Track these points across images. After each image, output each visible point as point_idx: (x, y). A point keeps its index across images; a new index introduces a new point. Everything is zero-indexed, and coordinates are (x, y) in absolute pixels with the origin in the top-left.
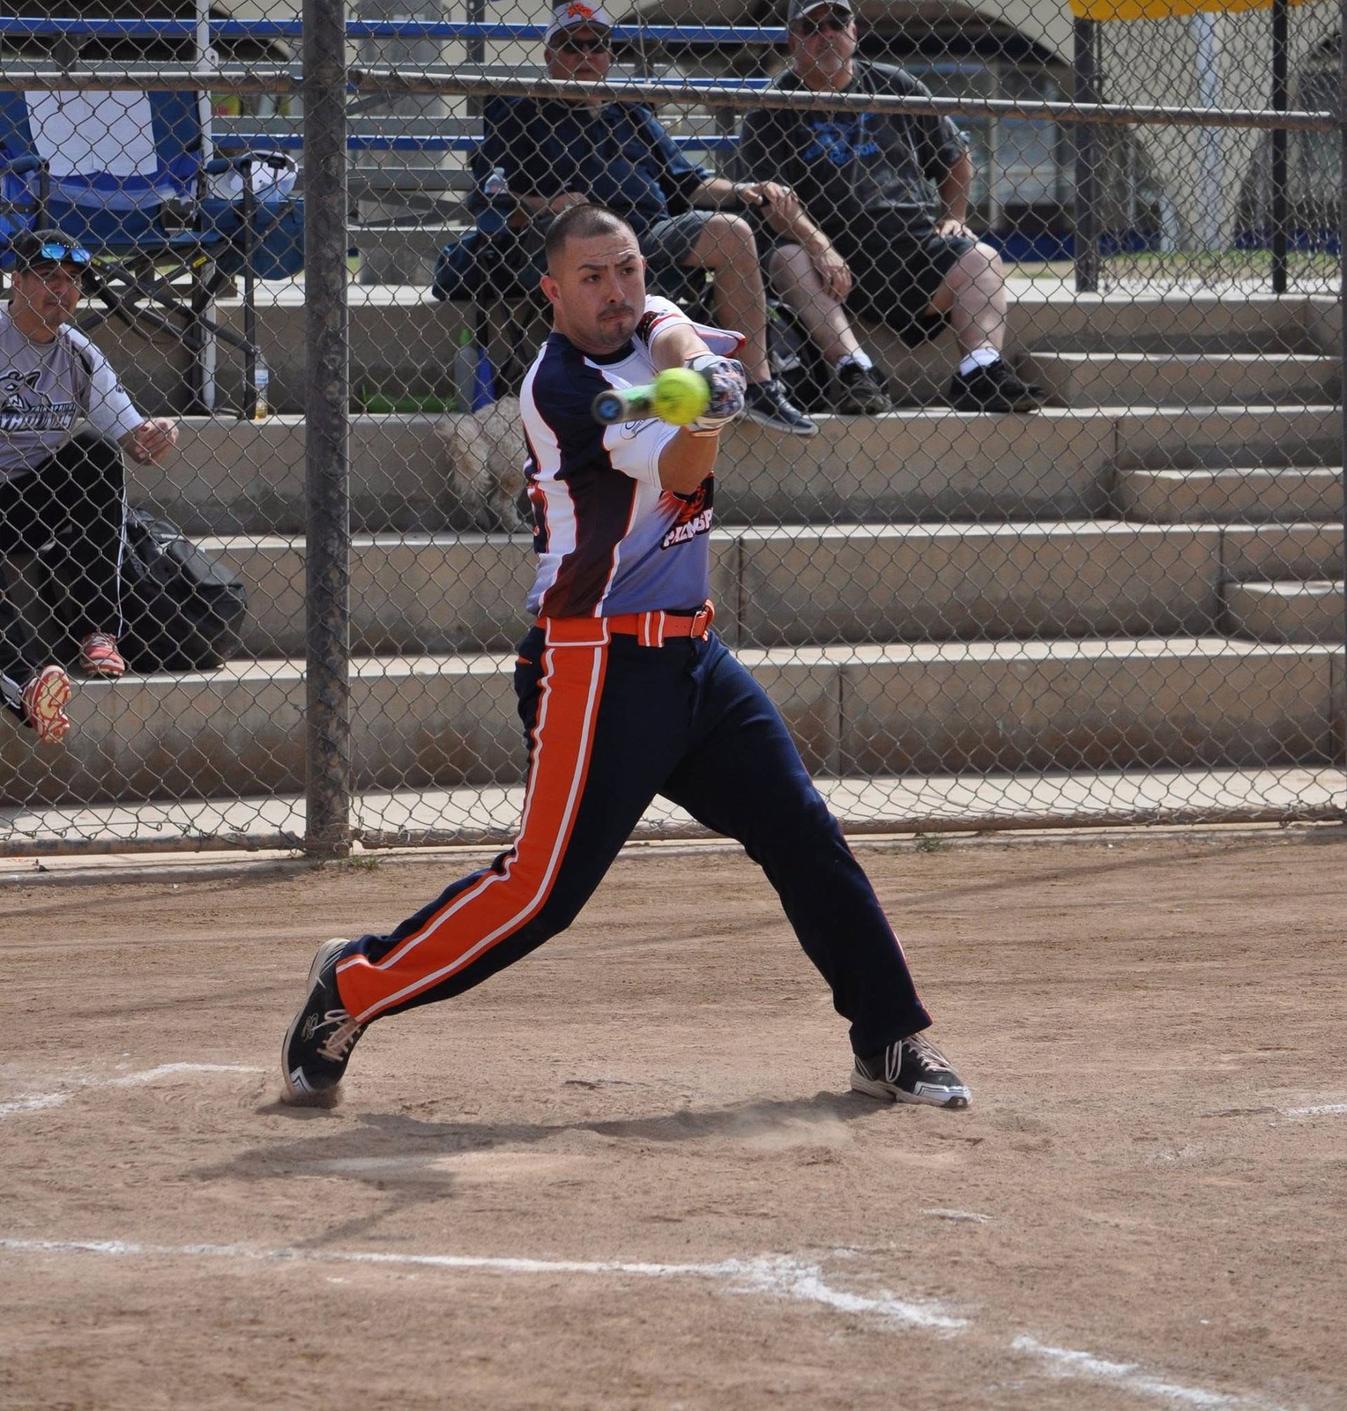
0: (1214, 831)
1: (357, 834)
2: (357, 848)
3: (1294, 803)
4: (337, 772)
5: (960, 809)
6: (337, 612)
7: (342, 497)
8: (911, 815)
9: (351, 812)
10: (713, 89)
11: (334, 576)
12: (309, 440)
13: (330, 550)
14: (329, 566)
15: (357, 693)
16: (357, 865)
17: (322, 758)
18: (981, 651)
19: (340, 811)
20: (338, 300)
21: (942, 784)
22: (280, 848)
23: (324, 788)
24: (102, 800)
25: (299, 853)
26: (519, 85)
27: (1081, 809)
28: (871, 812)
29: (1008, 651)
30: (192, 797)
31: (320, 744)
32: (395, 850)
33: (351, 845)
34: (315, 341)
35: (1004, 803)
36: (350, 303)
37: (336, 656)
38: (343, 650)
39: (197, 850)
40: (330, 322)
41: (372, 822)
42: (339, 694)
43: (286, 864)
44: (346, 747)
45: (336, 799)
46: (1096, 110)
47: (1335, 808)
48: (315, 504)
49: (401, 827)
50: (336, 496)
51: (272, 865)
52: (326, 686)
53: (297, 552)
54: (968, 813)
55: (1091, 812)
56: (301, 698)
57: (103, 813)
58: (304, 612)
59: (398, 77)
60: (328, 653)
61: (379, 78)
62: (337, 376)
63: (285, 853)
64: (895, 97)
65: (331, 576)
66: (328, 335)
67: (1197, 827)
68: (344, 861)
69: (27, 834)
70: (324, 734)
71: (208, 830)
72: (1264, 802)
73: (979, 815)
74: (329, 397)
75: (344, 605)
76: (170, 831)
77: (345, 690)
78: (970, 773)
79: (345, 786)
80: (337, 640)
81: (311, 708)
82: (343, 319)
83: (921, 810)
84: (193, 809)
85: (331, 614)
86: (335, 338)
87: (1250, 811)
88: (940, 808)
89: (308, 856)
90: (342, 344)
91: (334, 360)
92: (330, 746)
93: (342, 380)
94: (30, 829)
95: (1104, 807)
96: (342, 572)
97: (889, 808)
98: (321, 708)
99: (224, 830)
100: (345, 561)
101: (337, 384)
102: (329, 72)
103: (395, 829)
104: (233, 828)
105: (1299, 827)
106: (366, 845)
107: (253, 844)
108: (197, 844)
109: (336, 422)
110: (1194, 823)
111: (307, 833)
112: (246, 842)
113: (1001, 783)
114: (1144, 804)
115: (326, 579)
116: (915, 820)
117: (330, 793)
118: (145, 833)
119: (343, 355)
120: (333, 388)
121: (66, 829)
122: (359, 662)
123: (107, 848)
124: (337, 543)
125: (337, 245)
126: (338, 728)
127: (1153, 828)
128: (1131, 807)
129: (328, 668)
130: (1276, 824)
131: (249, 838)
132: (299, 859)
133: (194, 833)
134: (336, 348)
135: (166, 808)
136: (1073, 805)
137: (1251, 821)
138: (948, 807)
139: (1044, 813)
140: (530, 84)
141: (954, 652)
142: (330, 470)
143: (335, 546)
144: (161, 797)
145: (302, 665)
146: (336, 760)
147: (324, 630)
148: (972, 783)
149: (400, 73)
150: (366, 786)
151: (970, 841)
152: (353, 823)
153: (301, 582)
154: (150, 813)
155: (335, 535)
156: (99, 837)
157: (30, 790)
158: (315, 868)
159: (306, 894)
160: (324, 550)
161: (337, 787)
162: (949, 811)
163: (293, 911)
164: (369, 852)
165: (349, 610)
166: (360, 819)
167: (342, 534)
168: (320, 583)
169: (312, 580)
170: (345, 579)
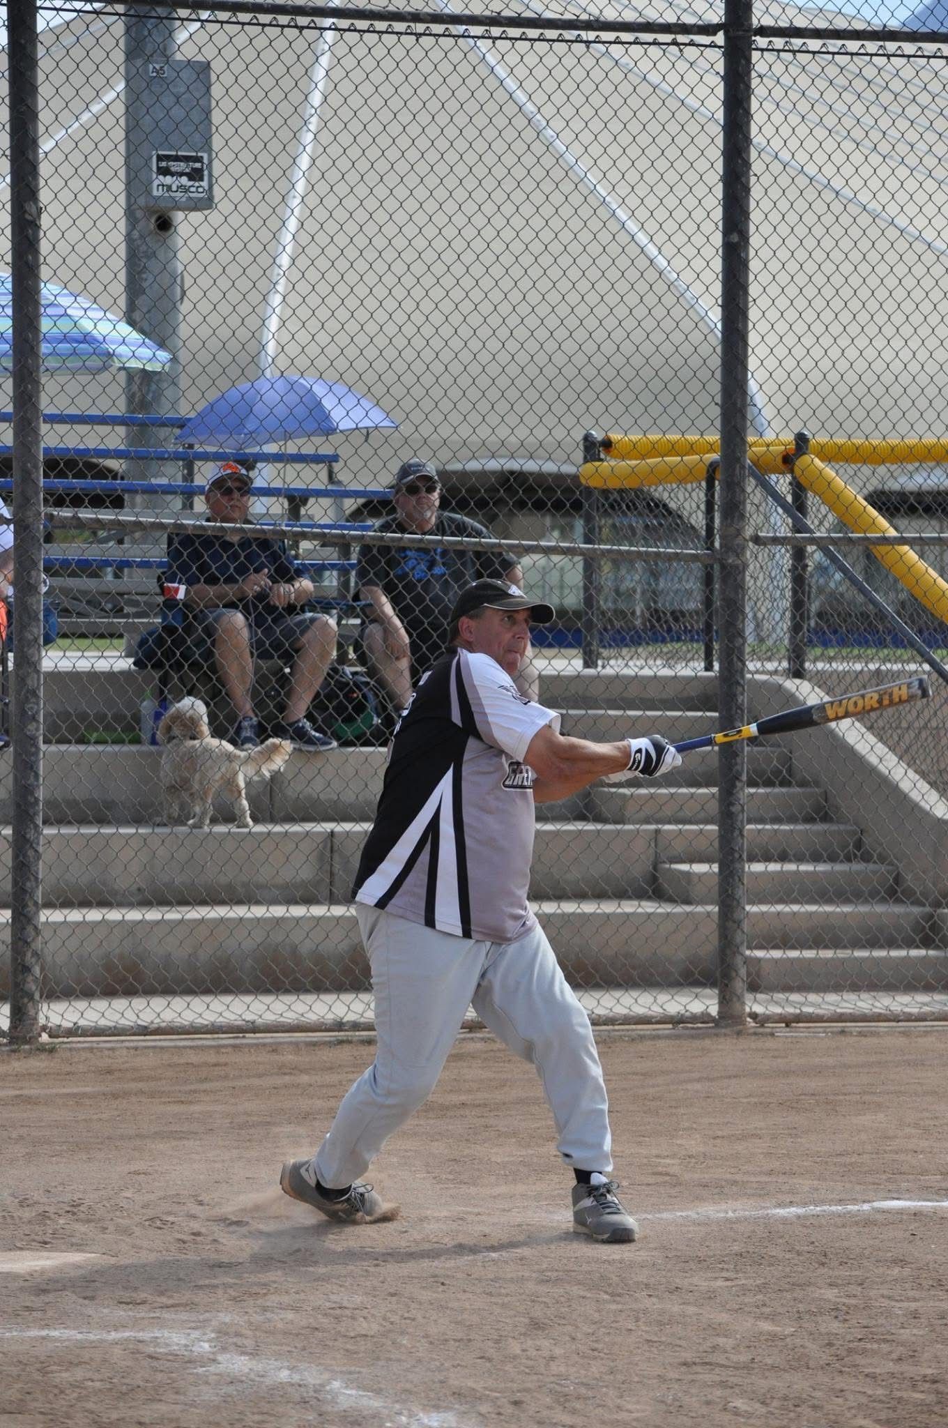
0: (628, 1030)
1: (44, 1028)
2: (45, 1037)
3: (683, 1012)
4: (31, 986)
6: (32, 878)
7: (37, 800)
9: (40, 1013)
11: (31, 853)
12: (15, 762)
13: (28, 836)
14: (28, 846)
15: (47, 934)
16: (43, 1049)
17: (21, 977)
19: (32, 1012)
20: (35, 667)
23: (22, 997)
25: (5, 1041)
31: (20, 968)
32: (70, 1039)
33: (40, 1036)
34: (19, 695)
36: (43, 670)
37: (31, 908)
38: (36, 903)
40: (29, 682)
41: (55, 1020)
42: (33, 933)
44: (37, 970)
45: (30, 1004)
47: (709, 1015)
48: (18, 806)
49: (75, 1024)
50: (33, 800)
52: (23, 928)
56: (7, 935)
58: (10, 878)
59: (79, 518)
60: (25, 906)
61: (66, 518)
62: (34, 718)
64: (399, 535)
65: (29, 853)
66: (28, 691)
67: (617, 1027)
68: (34, 1046)
70: (23, 960)
72: (662, 1011)
74: (28, 733)
75: (37, 873)
77: (37, 930)
79: (37, 996)
80: (31, 897)
81: (13, 943)
82: (39, 679)
85: (28, 879)
86: (34, 693)
87: (653, 1017)
89: (10, 1043)
90: (37, 697)
91: (32, 708)
92: (26, 969)
93: (38, 722)
96: (36, 851)
98: (20, 943)
100: (38, 844)
101: (34, 724)
102: (29, 513)
103: (71, 1025)
105: (685, 1028)
106: (50, 1036)
109: (33, 749)
110: (613, 1025)
111: (10, 1029)
115: (25, 856)
117: (26, 1000)
119: (38, 704)
120: (31, 727)
122: (48, 912)
124: (33, 831)
125: (35, 630)
126: (32, 956)
129: (25, 916)
130: (670, 1026)
132: (6, 1045)
134: (33, 700)
137: (652, 1023)
140: (170, 524)
142: (29, 782)
143: (31, 835)
145: (8, 913)
146: (30, 978)
147: (24, 891)
149: (80, 515)
150: (51, 996)
151: (462, 1036)
152: (42, 1021)
153: (8, 857)
155: (32, 826)
158: (13, 1051)
160: (24, 837)
161: (31, 997)
164: (52, 1040)
165: (40, 876)
166: (47, 1018)
167: (36, 826)
168: (21, 858)
169: (16, 857)
170: (38, 856)
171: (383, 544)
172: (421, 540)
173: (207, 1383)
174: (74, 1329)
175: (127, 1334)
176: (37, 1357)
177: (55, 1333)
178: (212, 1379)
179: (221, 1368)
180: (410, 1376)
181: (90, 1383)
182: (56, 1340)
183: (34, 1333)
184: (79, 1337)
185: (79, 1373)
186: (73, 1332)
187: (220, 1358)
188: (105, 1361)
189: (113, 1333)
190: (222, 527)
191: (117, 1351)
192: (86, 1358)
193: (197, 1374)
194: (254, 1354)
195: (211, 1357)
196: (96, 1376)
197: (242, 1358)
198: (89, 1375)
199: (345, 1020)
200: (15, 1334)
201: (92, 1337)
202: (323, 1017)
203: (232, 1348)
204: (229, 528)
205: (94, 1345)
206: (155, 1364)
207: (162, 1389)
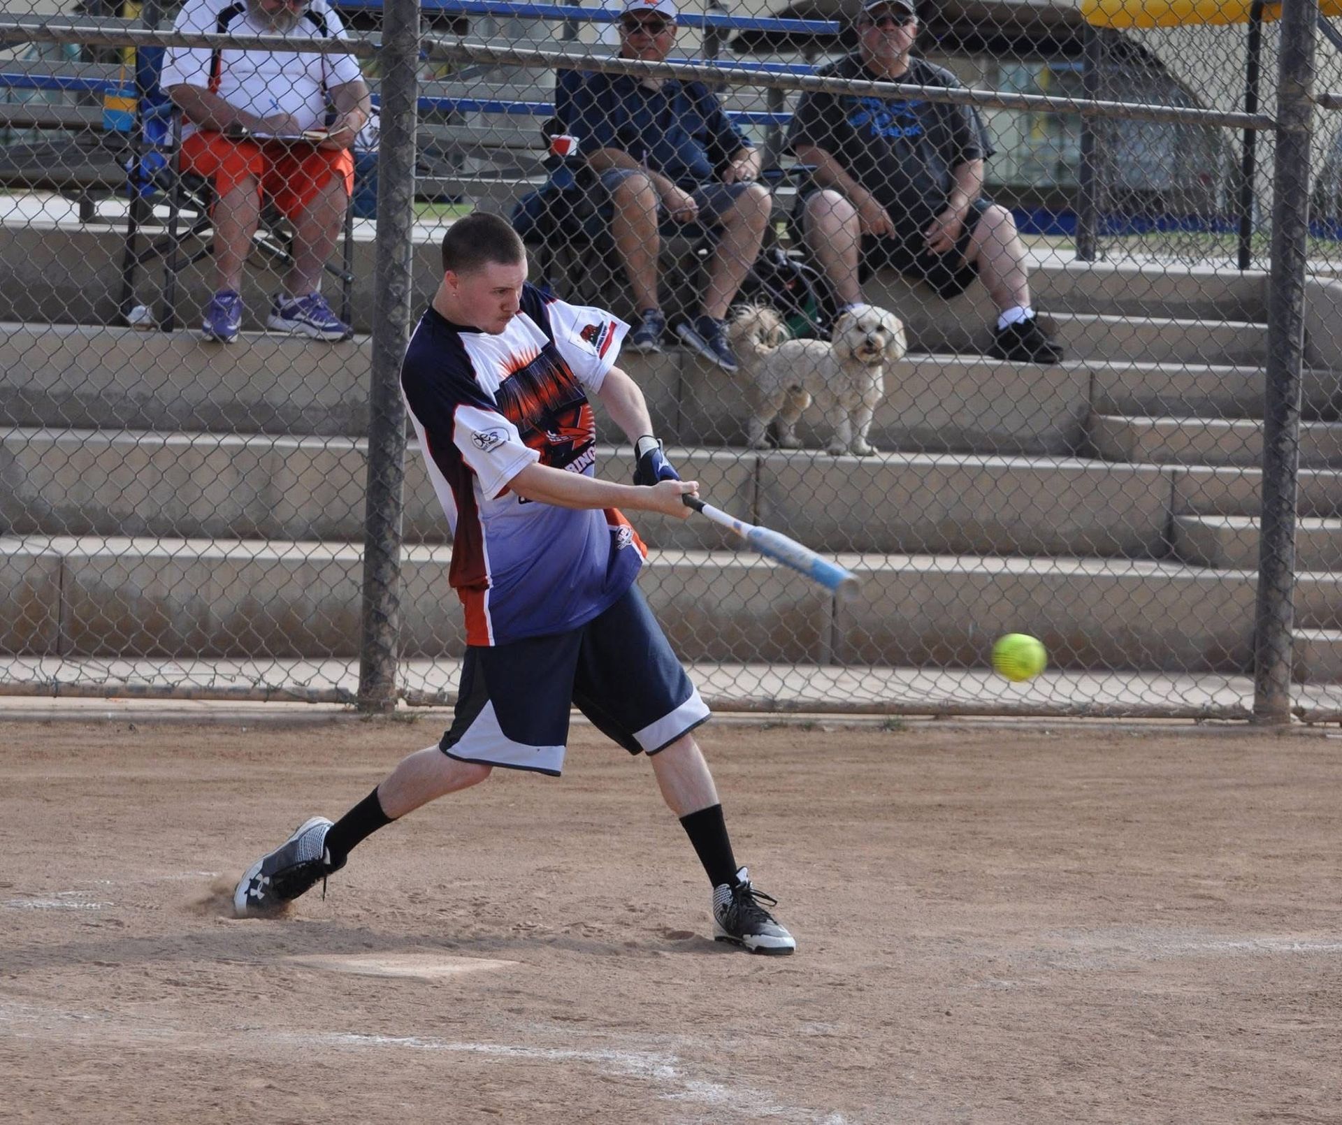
0: (1138, 724)
1: (401, 693)
2: (402, 705)
3: (1209, 704)
4: (387, 640)
5: (919, 696)
6: (392, 504)
8: (878, 699)
9: (397, 674)
10: (735, 70)
11: (391, 472)
12: (374, 355)
13: (388, 450)
14: (387, 463)
15: (408, 576)
16: (399, 719)
17: (374, 627)
18: (946, 564)
19: (387, 673)
20: (404, 237)
21: (906, 675)
22: (336, 701)
23: (375, 653)
24: (186, 654)
25: (353, 707)
26: (567, 59)
27: (1025, 701)
28: (844, 696)
29: (970, 564)
30: (262, 656)
31: (374, 615)
32: (434, 708)
33: (397, 703)
34: (383, 271)
35: (959, 693)
36: (414, 241)
37: (390, 541)
38: (396, 535)
39: (265, 700)
40: (396, 255)
41: (415, 684)
42: (391, 574)
43: (340, 716)
44: (395, 620)
45: (385, 663)
46: (1065, 103)
47: (1242, 708)
48: (376, 411)
49: (440, 689)
50: (395, 405)
51: (327, 716)
52: (379, 567)
53: (359, 452)
54: (928, 700)
55: (1032, 703)
56: (358, 575)
57: (187, 665)
58: (363, 503)
59: (464, 48)
60: (383, 538)
61: (448, 48)
62: (400, 302)
63: (340, 706)
65: (388, 472)
66: (394, 266)
67: (1123, 720)
68: (389, 716)
69: (121, 679)
70: (378, 607)
71: (274, 683)
72: (1182, 701)
73: (936, 702)
74: (392, 320)
75: (398, 497)
76: (242, 683)
77: (396, 570)
78: (931, 666)
79: (394, 652)
80: (390, 528)
81: (367, 585)
82: (407, 253)
83: (888, 696)
84: (263, 666)
85: (387, 505)
86: (401, 269)
87: (1169, 709)
88: (904, 694)
89: (360, 710)
90: (405, 274)
91: (398, 288)
92: (381, 618)
93: (404, 306)
94: (123, 674)
95: (1044, 699)
96: (398, 469)
97: (861, 693)
98: (375, 585)
99: (288, 685)
100: (400, 460)
101: (400, 308)
102: (403, 41)
103: (434, 691)
104: (296, 683)
105: (1211, 724)
106: (409, 704)
107: (313, 697)
108: (264, 695)
109: (398, 341)
110: (1119, 717)
111: (359, 691)
112: (306, 696)
113: (958, 676)
114: (1080, 698)
115: (384, 475)
116: (882, 704)
117: (380, 657)
118: (220, 683)
119: (405, 283)
120: (396, 312)
121: (154, 677)
122: (410, 548)
123: (188, 695)
124: (394, 445)
125: (405, 190)
126: (389, 602)
127: (1087, 719)
128: (1068, 701)
129: (382, 551)
130: (1192, 721)
131: (309, 692)
132: (354, 712)
133: (263, 685)
134: (400, 278)
135: (239, 664)
136: (1018, 697)
137: (1169, 716)
138: (911, 694)
139: (992, 703)
140: (577, 59)
141: (922, 563)
142: (391, 382)
143: (392, 449)
144: (236, 654)
145: (361, 548)
146: (386, 630)
147: (381, 519)
148: (932, 675)
149: (466, 45)
150: (411, 654)
151: (927, 724)
152: (399, 684)
153: (362, 476)
154: (225, 667)
155: (393, 438)
156: (182, 684)
157: (124, 642)
158: (364, 720)
159: (352, 741)
160: (383, 450)
161: (386, 652)
162: (911, 697)
163: (336, 754)
164: (411, 708)
165: (402, 503)
166: (405, 681)
167: (399, 438)
168: (379, 478)
169: (372, 475)
170: (400, 475)
171: (847, 92)
172: (895, 90)
173: (679, 1111)
174: (508, 1044)
175: (570, 1053)
176: (467, 1073)
177: (484, 1048)
178: (684, 1107)
179: (693, 1096)
180: (926, 1115)
181: (538, 1105)
182: (487, 1055)
183: (457, 1046)
184: (513, 1053)
185: (524, 1094)
186: (505, 1048)
187: (689, 1085)
188: (550, 1081)
189: (553, 1051)
190: (643, 65)
191: (562, 1070)
192: (528, 1077)
193: (665, 1101)
194: (729, 1082)
195: (678, 1083)
196: (544, 1097)
197: (717, 1086)
198: (536, 1095)
199: (779, 698)
200: (435, 1046)
201: (528, 1054)
202: (750, 694)
203: (701, 1073)
204: (652, 66)
205: (536, 1064)
206: (611, 1087)
207: (626, 1116)
